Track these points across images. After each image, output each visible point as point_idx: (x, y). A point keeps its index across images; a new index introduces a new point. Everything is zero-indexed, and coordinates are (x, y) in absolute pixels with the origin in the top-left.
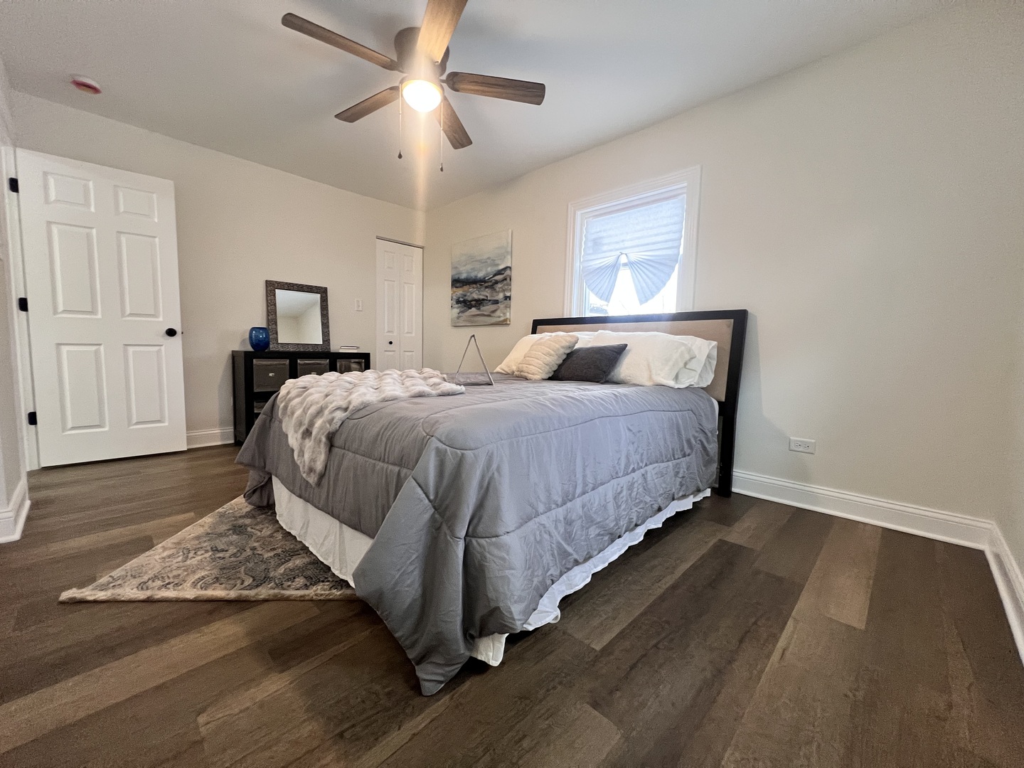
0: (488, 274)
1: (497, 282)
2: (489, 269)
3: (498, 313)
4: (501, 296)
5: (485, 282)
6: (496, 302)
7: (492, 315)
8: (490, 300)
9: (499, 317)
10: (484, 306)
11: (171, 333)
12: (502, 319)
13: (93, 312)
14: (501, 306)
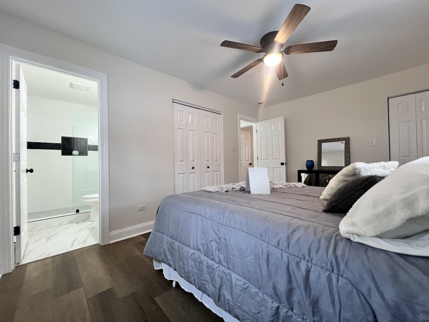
11: (282, 164)
13: (268, 159)
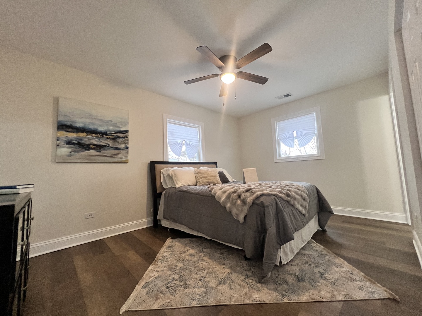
0: (110, 131)
1: (118, 137)
2: (111, 128)
3: (120, 156)
4: (123, 146)
5: (107, 135)
6: (119, 149)
7: (114, 156)
8: (112, 147)
9: (122, 158)
10: (105, 150)
12: (124, 159)
14: (123, 152)
